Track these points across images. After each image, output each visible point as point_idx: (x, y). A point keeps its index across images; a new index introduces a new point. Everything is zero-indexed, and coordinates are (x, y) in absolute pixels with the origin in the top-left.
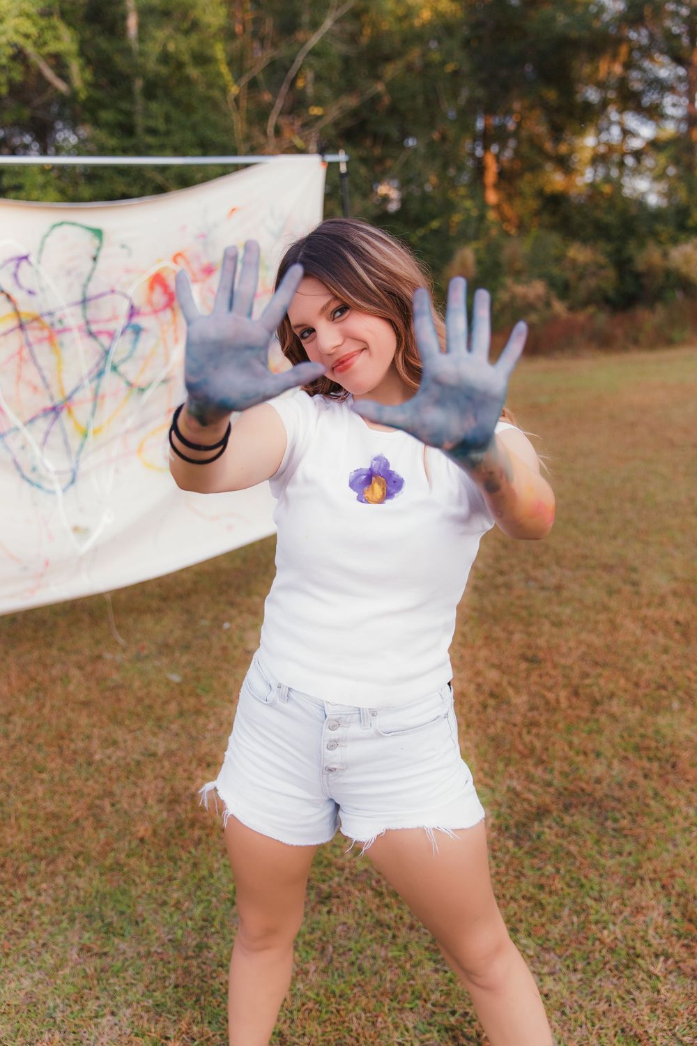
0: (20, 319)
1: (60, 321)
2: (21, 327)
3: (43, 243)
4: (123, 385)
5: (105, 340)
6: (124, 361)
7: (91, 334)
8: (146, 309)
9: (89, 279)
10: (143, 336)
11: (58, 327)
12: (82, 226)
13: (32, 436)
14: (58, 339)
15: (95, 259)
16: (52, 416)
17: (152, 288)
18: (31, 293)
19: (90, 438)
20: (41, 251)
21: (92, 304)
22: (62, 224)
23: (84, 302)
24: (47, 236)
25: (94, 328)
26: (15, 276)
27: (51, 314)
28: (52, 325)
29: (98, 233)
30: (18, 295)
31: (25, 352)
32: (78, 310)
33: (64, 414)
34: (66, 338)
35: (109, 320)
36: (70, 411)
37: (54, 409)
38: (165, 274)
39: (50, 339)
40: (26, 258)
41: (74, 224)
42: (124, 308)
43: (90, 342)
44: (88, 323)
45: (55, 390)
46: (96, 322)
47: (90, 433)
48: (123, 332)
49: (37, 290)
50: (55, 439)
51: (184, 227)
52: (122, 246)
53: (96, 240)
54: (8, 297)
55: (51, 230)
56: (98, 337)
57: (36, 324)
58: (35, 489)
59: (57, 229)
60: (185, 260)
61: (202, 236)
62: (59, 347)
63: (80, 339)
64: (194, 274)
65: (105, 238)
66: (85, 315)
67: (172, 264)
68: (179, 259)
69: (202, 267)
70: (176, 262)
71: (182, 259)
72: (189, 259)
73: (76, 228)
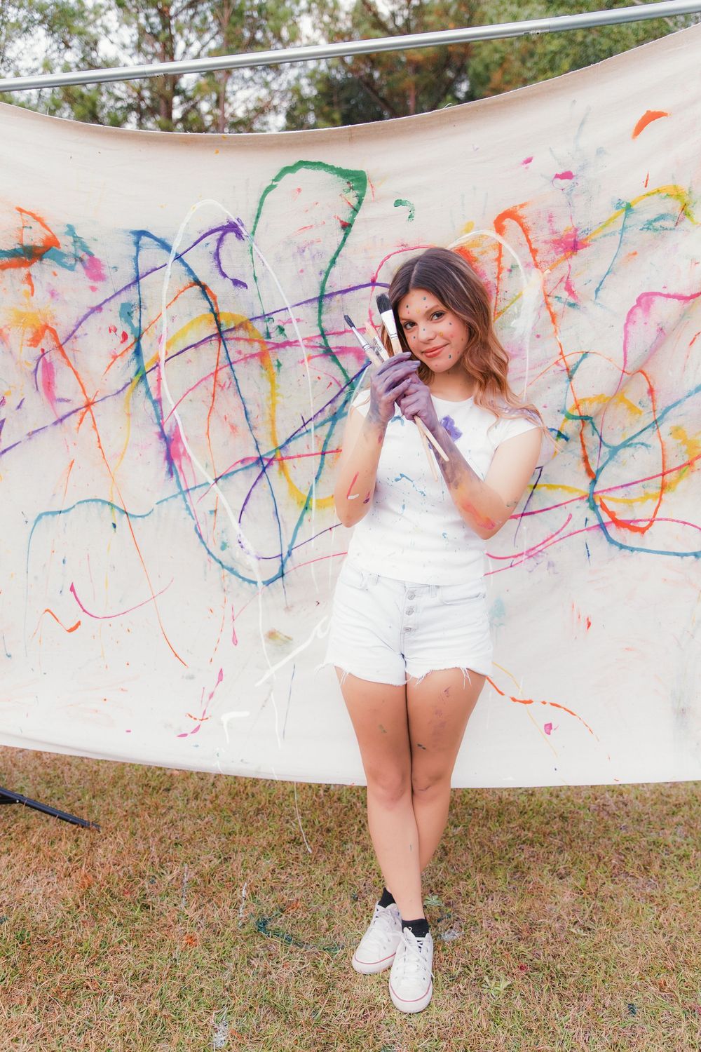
0: (219, 325)
1: (282, 330)
2: (220, 336)
3: (261, 203)
5: (349, 362)
7: (328, 352)
9: (333, 262)
11: (277, 338)
12: (331, 169)
13: (229, 497)
14: (273, 357)
15: (346, 226)
16: (256, 471)
18: (236, 282)
19: (313, 513)
20: (258, 215)
21: (335, 303)
22: (302, 164)
23: (322, 298)
24: (269, 189)
25: (333, 342)
26: (217, 255)
27: (266, 317)
28: (268, 335)
29: (357, 180)
30: (220, 287)
31: (223, 375)
32: (310, 312)
33: (274, 470)
34: (287, 355)
36: (282, 467)
37: (260, 459)
38: (475, 252)
39: (262, 356)
40: (233, 228)
41: (320, 165)
43: (325, 365)
44: (323, 334)
45: (262, 434)
46: (339, 333)
47: (313, 504)
49: (248, 280)
50: (260, 505)
51: (529, 161)
52: (398, 203)
53: (353, 194)
54: (204, 288)
55: (276, 180)
56: (340, 358)
57: (241, 333)
58: (226, 571)
59: (288, 176)
60: (521, 225)
61: (567, 175)
62: (275, 369)
63: (310, 358)
64: (534, 252)
65: (368, 189)
66: (320, 321)
67: (492, 234)
68: (508, 222)
69: (555, 237)
70: (500, 229)
71: (514, 223)
72: (528, 222)
73: (322, 172)
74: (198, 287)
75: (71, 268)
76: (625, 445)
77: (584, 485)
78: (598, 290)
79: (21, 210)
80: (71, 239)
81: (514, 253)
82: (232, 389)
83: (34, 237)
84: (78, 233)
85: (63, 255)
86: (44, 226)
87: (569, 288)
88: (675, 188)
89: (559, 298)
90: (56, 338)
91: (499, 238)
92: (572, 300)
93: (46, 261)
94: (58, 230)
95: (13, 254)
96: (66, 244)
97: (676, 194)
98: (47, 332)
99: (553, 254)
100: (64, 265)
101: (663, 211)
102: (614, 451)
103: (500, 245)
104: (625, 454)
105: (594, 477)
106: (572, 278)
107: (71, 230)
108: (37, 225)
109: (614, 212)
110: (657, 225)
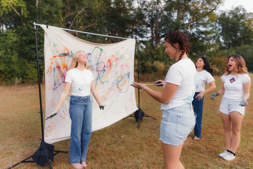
1: (93, 68)
4: (101, 82)
5: (99, 72)
6: (101, 77)
7: (97, 71)
8: (106, 66)
9: (99, 59)
10: (105, 72)
15: (100, 55)
17: (108, 62)
18: (89, 61)
20: (92, 52)
21: (98, 64)
22: (97, 47)
23: (97, 64)
24: (94, 50)
25: (98, 69)
27: (92, 66)
29: (102, 50)
32: (96, 65)
34: (93, 71)
35: (100, 68)
38: (110, 59)
40: (90, 54)
42: (103, 66)
43: (97, 72)
44: (97, 68)
46: (98, 68)
48: (102, 71)
49: (90, 61)
51: (114, 50)
52: (105, 53)
55: (95, 48)
57: (89, 68)
60: (114, 57)
61: (117, 52)
66: (97, 67)
69: (116, 58)
70: (112, 57)
73: (99, 48)
75: (70, 57)
76: (120, 81)
77: (117, 86)
78: (118, 64)
79: (65, 48)
80: (71, 53)
81: (113, 60)
83: (66, 52)
84: (72, 52)
85: (69, 55)
86: (68, 51)
87: (116, 64)
90: (67, 68)
93: (67, 56)
94: (70, 52)
95: (63, 54)
96: (70, 54)
97: (123, 55)
98: (66, 67)
99: (116, 60)
100: (69, 57)
102: (119, 82)
104: (120, 82)
105: (117, 85)
107: (71, 52)
108: (67, 50)
109: (120, 56)
110: (122, 58)
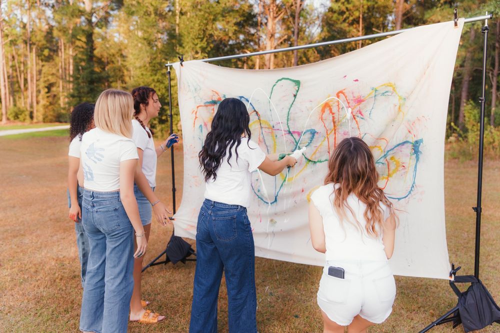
0: (260, 124)
2: (261, 127)
3: (272, 89)
4: (304, 158)
5: (296, 136)
7: (290, 133)
9: (291, 106)
10: (316, 135)
12: (291, 80)
13: (262, 176)
14: (275, 133)
15: (295, 96)
17: (323, 110)
19: (286, 181)
20: (271, 93)
22: (283, 78)
23: (288, 116)
24: (274, 85)
25: (291, 130)
29: (297, 83)
30: (260, 112)
31: (261, 138)
32: (285, 120)
34: (278, 133)
35: (299, 127)
38: (331, 103)
39: (272, 133)
41: (288, 79)
43: (289, 136)
44: (288, 127)
46: (293, 127)
47: (287, 179)
48: (306, 132)
51: (345, 76)
53: (297, 86)
54: (257, 113)
55: (276, 83)
56: (293, 134)
57: (266, 126)
58: (260, 199)
59: (279, 82)
60: (344, 95)
61: (357, 80)
62: (275, 137)
63: (285, 134)
64: (349, 103)
65: (301, 85)
66: (288, 123)
67: (336, 98)
68: (340, 94)
69: (355, 98)
70: (338, 97)
71: (342, 95)
72: (346, 94)
73: (288, 81)
74: (255, 112)
78: (370, 114)
79: (213, 91)
81: (343, 104)
82: (264, 143)
83: (215, 98)
86: (218, 95)
87: (360, 113)
88: (390, 83)
89: (358, 116)
91: (338, 99)
92: (362, 117)
94: (221, 96)
95: (210, 102)
97: (390, 85)
99: (354, 104)
101: (387, 90)
103: (338, 102)
106: (361, 110)
107: (224, 96)
108: (216, 95)
109: (371, 91)
110: (386, 94)
